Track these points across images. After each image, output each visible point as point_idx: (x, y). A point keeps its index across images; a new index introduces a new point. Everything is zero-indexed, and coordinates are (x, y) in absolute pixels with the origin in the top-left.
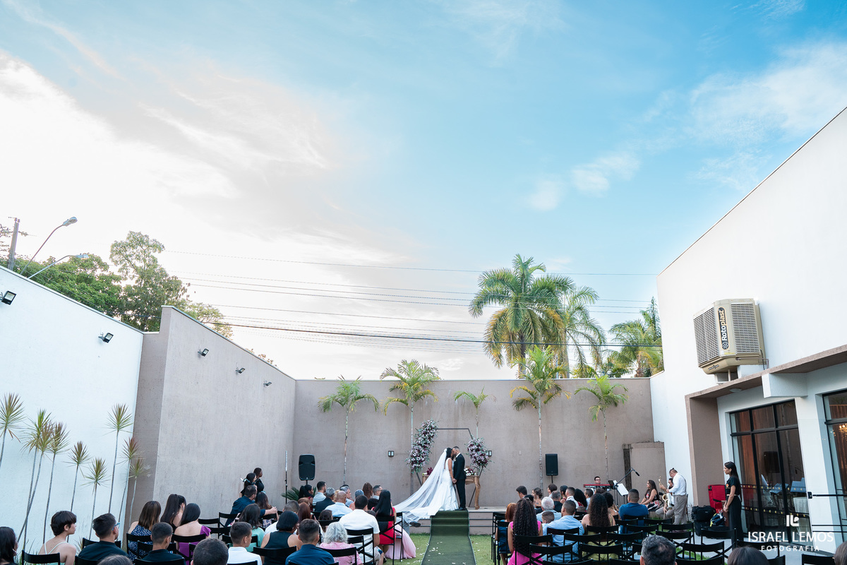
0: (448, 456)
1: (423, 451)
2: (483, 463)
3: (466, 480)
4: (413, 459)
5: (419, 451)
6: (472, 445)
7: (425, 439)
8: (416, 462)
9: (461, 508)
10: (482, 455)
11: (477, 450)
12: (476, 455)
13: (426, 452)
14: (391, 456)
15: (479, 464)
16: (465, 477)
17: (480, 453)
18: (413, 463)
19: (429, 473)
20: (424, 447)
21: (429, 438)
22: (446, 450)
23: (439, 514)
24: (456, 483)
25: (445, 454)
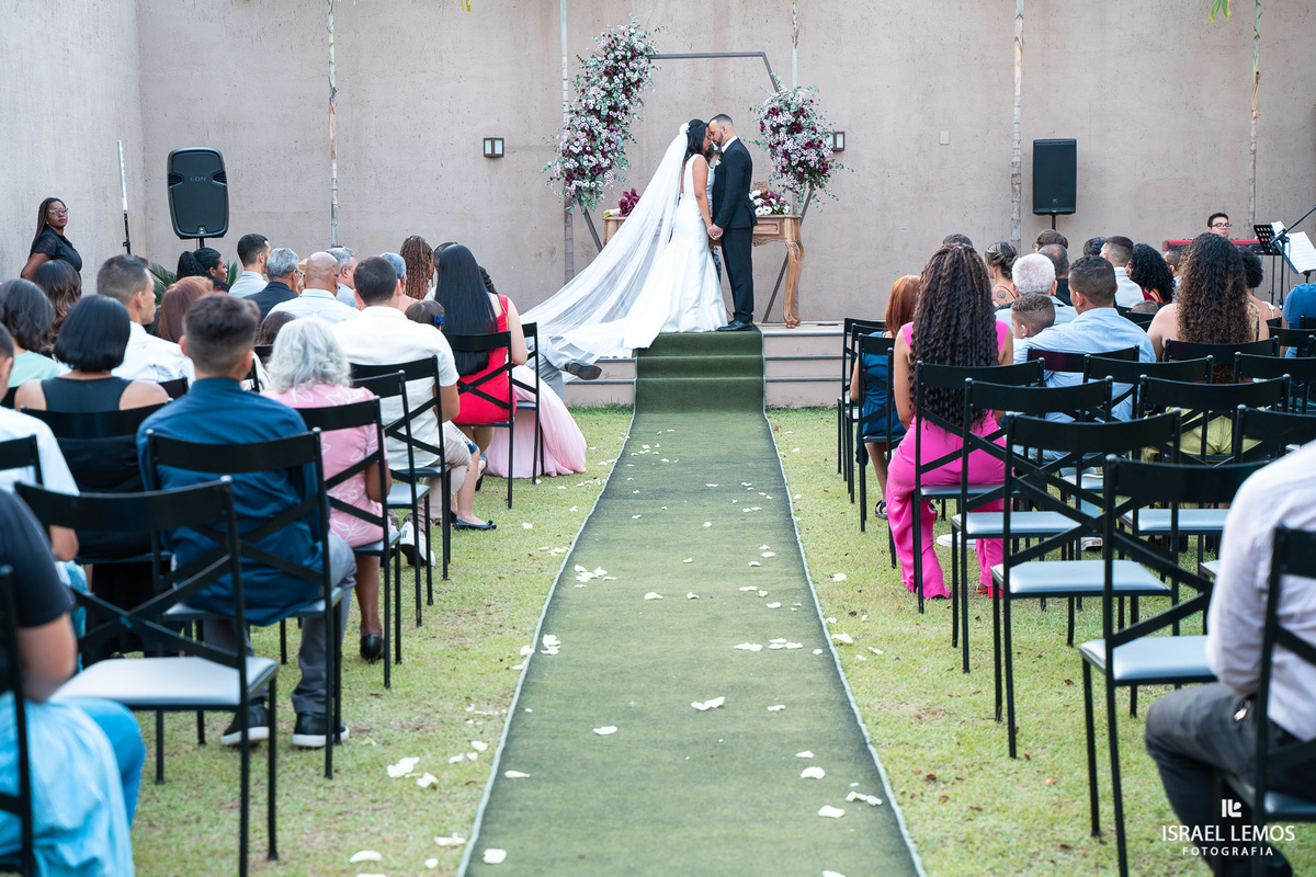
0: (695, 147)
1: (605, 134)
2: (812, 171)
3: (757, 230)
4: (571, 164)
5: (591, 134)
6: (774, 112)
7: (610, 94)
8: (580, 172)
9: (739, 324)
10: (810, 145)
11: (795, 128)
12: (789, 145)
13: (614, 137)
14: (493, 157)
15: (801, 179)
16: (753, 220)
17: (803, 137)
18: (570, 176)
19: (626, 208)
20: (610, 120)
21: (627, 91)
22: (685, 127)
23: (663, 343)
24: (722, 242)
25: (681, 142)
